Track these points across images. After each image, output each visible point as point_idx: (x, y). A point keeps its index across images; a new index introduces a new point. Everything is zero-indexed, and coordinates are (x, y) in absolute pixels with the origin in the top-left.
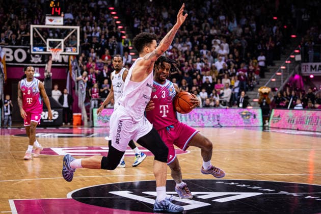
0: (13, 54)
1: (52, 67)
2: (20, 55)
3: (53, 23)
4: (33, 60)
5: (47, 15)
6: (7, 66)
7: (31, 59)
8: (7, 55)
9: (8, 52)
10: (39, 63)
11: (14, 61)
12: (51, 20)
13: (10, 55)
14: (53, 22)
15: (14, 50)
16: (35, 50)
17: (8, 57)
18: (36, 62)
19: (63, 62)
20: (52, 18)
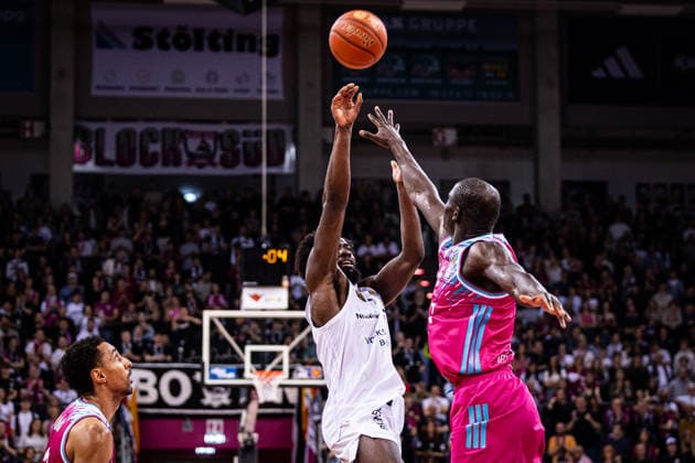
0: (157, 386)
1: (260, 417)
2: (175, 388)
3: (261, 304)
4: (209, 398)
5: (245, 283)
6: (142, 417)
7: (203, 397)
8: (143, 387)
9: (144, 381)
10: (223, 407)
11: (160, 403)
12: (256, 298)
13: (149, 387)
14: (261, 300)
15: (159, 373)
16: (213, 377)
17: (144, 393)
18: (216, 404)
19: (285, 403)
20: (259, 291)
